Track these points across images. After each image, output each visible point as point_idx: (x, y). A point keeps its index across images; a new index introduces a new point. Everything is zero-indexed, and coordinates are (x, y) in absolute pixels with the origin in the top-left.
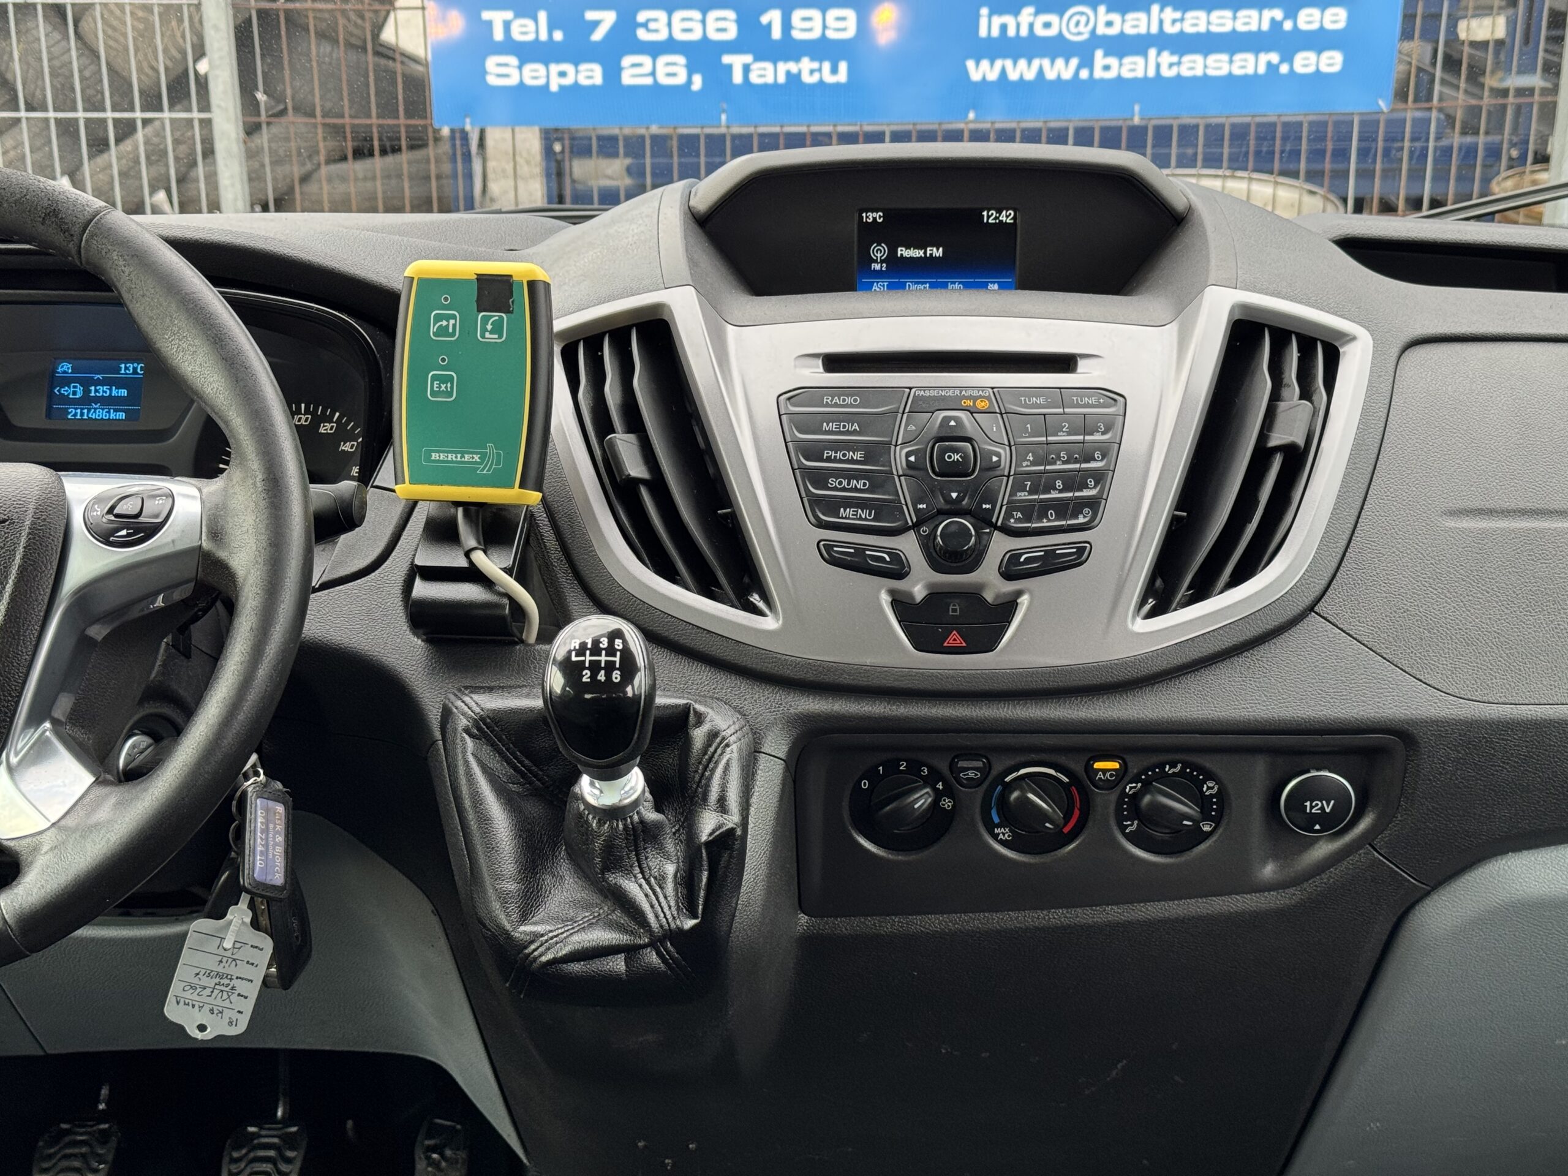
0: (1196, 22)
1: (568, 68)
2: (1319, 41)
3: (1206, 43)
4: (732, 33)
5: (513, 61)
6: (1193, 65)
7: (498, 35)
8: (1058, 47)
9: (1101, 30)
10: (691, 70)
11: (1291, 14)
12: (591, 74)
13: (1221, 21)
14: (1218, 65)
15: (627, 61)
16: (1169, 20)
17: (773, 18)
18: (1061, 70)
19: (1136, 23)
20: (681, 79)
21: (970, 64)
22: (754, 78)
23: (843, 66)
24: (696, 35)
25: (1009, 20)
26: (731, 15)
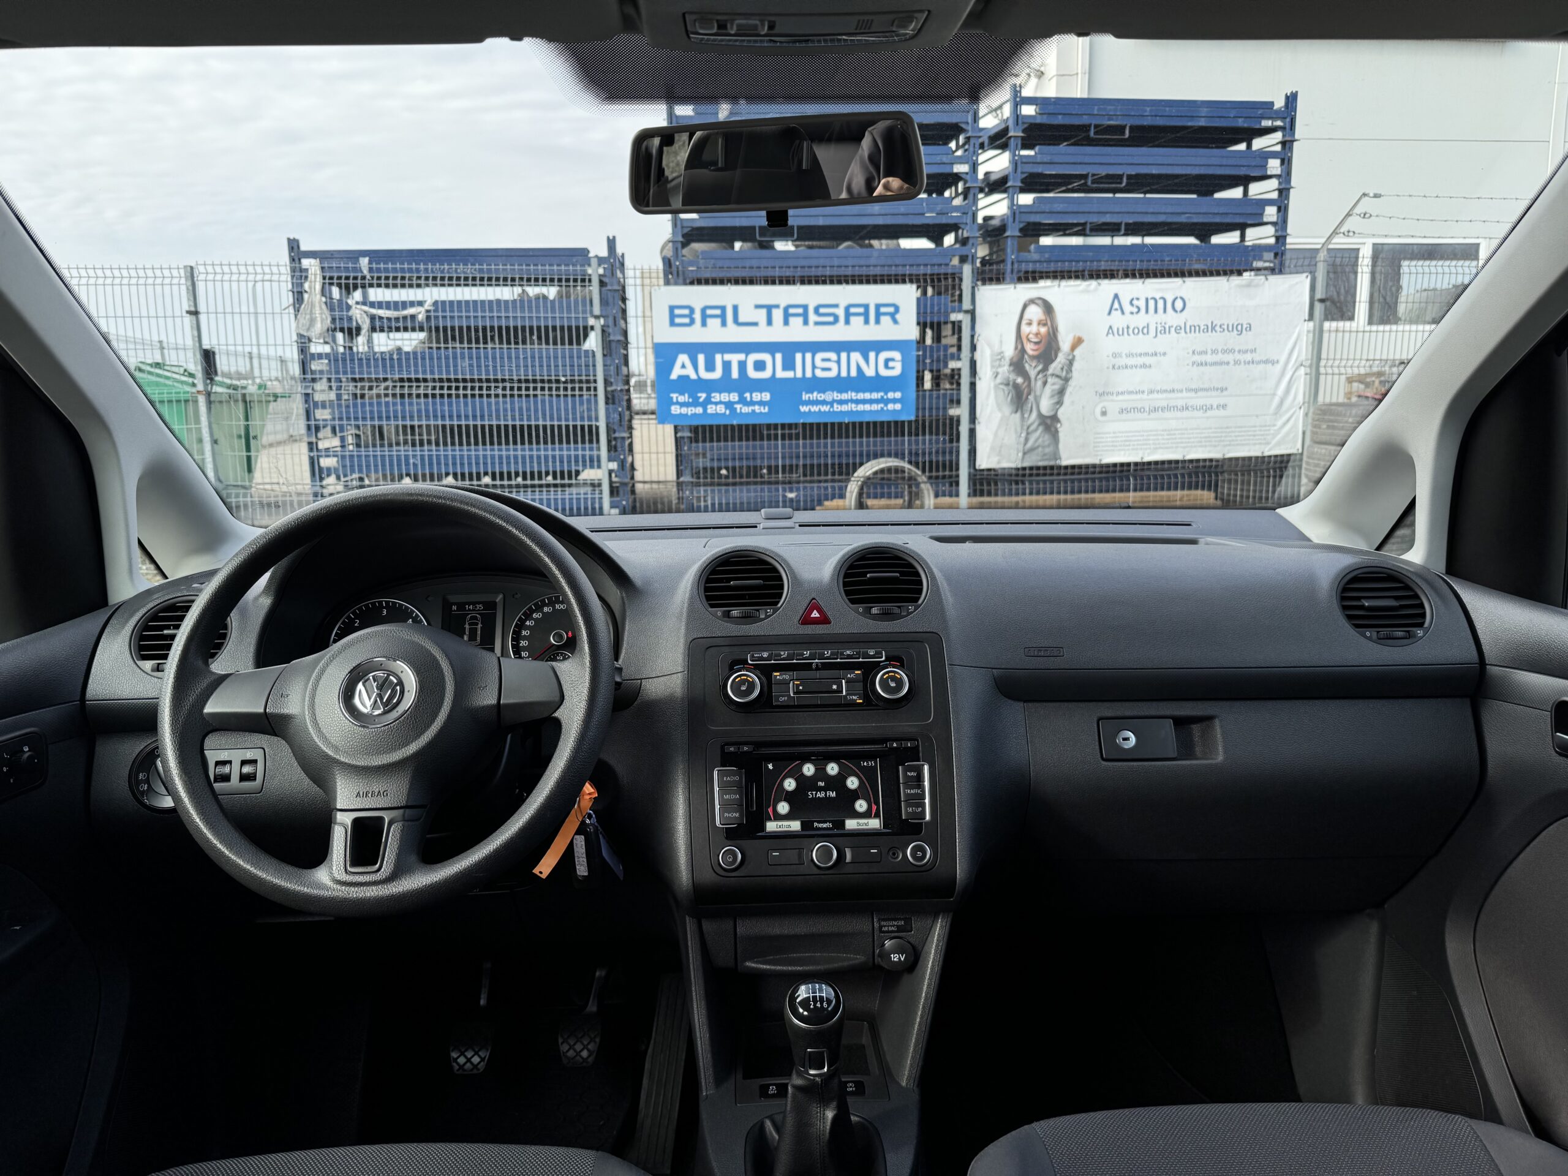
0: (861, 396)
1: (693, 409)
2: (894, 401)
3: (864, 402)
4: (737, 399)
5: (678, 407)
6: (861, 407)
7: (675, 400)
8: (824, 402)
9: (836, 398)
10: (726, 408)
11: (886, 394)
12: (699, 410)
13: (867, 396)
14: (867, 407)
15: (709, 406)
16: (853, 395)
17: (747, 395)
18: (825, 408)
19: (845, 396)
20: (723, 411)
21: (801, 407)
22: (743, 411)
23: (767, 408)
24: (727, 400)
25: (811, 396)
26: (736, 394)
